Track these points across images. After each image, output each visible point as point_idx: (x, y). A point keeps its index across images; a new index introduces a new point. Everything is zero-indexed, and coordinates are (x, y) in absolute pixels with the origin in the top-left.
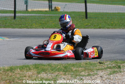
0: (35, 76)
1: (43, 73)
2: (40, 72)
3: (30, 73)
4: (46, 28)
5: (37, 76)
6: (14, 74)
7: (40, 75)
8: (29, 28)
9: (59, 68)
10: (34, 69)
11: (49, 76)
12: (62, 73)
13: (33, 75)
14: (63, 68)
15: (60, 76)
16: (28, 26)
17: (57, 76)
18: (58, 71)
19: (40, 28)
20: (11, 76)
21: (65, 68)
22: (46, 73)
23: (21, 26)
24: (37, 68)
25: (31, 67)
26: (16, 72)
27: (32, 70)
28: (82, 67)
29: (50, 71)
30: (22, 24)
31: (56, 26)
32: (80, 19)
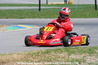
0: (67, 57)
1: (72, 54)
2: (70, 54)
3: (62, 54)
5: (68, 57)
6: (50, 55)
7: (70, 56)
9: (85, 50)
11: (78, 57)
12: (88, 54)
13: (65, 57)
14: (88, 51)
15: (87, 57)
16: (52, 17)
17: (84, 57)
18: (85, 53)
20: (48, 57)
21: (90, 50)
22: (75, 55)
23: (46, 17)
24: (67, 51)
25: (62, 50)
26: (52, 54)
27: (63, 52)
29: (78, 53)
30: (46, 15)
31: (73, 17)
32: (91, 10)
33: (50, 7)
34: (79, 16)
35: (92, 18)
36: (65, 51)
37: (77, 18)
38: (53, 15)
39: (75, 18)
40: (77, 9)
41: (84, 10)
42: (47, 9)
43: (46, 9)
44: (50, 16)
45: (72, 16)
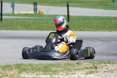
1: (24, 72)
2: (21, 72)
3: (11, 72)
4: (30, 30)
5: (18, 75)
7: (21, 74)
8: (14, 30)
9: (39, 68)
10: (15, 68)
12: (42, 72)
13: (14, 75)
14: (43, 68)
16: (13, 28)
18: (38, 71)
19: (25, 30)
21: (45, 67)
22: (27, 73)
23: (7, 28)
24: (18, 68)
25: (13, 67)
27: (13, 69)
28: (61, 67)
29: (31, 70)
30: (7, 26)
31: (39, 29)
33: (16, 17)
34: (46, 28)
37: (44, 31)
38: (15, 26)
39: (42, 30)
40: (46, 20)
42: (11, 19)
43: (9, 19)
45: (38, 27)
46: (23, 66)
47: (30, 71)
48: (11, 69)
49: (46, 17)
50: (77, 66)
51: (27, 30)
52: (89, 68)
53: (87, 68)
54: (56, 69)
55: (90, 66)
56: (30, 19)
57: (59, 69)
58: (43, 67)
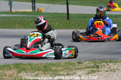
0: (16, 75)
1: (23, 72)
2: (20, 71)
3: (10, 72)
7: (20, 74)
8: (12, 29)
9: (39, 67)
10: (14, 68)
11: (29, 75)
12: (42, 72)
14: (43, 68)
15: (40, 75)
17: (36, 75)
18: (38, 71)
19: (23, 29)
22: (26, 72)
23: (5, 27)
24: (17, 67)
25: (11, 66)
27: (12, 69)
28: (61, 67)
30: (5, 25)
32: (62, 20)
35: (60, 29)
36: (15, 68)
38: (13, 25)
41: (53, 20)
42: (9, 17)
44: (10, 25)
46: (22, 65)
47: (29, 70)
48: (10, 68)
49: (45, 15)
50: (78, 65)
51: (26, 28)
52: (90, 68)
53: (88, 67)
54: (57, 68)
55: (92, 65)
56: (28, 17)
57: (60, 68)
58: (43, 66)
